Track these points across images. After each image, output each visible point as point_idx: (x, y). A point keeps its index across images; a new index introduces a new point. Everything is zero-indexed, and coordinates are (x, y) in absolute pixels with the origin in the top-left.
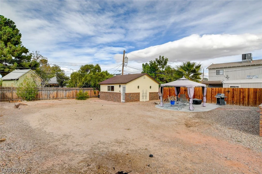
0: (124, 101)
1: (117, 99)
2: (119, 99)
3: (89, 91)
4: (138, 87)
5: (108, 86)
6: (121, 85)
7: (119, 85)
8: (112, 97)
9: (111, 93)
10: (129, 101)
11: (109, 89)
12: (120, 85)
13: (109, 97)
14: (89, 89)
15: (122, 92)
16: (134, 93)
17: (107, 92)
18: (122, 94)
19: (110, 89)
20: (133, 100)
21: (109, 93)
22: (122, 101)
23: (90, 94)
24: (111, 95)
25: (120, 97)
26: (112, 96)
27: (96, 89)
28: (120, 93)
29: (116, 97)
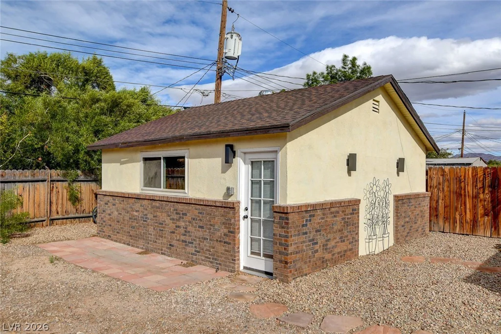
0: (261, 264)
1: (206, 245)
2: (221, 248)
3: (43, 188)
4: (351, 163)
5: (146, 159)
6: (239, 148)
7: (221, 149)
8: (167, 230)
9: (168, 201)
10: (306, 269)
11: (152, 174)
12: (231, 147)
13: (151, 229)
14: (40, 178)
15: (243, 197)
16: (332, 204)
17: (138, 198)
18: (242, 213)
19: (157, 175)
20: (328, 256)
21: (152, 199)
22: (245, 258)
23: (44, 207)
24: (163, 217)
25: (233, 231)
26: (168, 221)
27: (82, 178)
28: (230, 208)
29: (200, 233)
